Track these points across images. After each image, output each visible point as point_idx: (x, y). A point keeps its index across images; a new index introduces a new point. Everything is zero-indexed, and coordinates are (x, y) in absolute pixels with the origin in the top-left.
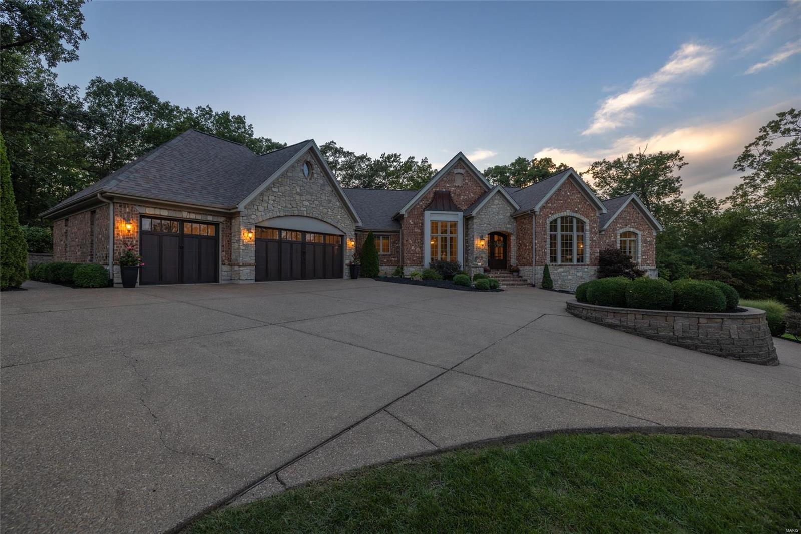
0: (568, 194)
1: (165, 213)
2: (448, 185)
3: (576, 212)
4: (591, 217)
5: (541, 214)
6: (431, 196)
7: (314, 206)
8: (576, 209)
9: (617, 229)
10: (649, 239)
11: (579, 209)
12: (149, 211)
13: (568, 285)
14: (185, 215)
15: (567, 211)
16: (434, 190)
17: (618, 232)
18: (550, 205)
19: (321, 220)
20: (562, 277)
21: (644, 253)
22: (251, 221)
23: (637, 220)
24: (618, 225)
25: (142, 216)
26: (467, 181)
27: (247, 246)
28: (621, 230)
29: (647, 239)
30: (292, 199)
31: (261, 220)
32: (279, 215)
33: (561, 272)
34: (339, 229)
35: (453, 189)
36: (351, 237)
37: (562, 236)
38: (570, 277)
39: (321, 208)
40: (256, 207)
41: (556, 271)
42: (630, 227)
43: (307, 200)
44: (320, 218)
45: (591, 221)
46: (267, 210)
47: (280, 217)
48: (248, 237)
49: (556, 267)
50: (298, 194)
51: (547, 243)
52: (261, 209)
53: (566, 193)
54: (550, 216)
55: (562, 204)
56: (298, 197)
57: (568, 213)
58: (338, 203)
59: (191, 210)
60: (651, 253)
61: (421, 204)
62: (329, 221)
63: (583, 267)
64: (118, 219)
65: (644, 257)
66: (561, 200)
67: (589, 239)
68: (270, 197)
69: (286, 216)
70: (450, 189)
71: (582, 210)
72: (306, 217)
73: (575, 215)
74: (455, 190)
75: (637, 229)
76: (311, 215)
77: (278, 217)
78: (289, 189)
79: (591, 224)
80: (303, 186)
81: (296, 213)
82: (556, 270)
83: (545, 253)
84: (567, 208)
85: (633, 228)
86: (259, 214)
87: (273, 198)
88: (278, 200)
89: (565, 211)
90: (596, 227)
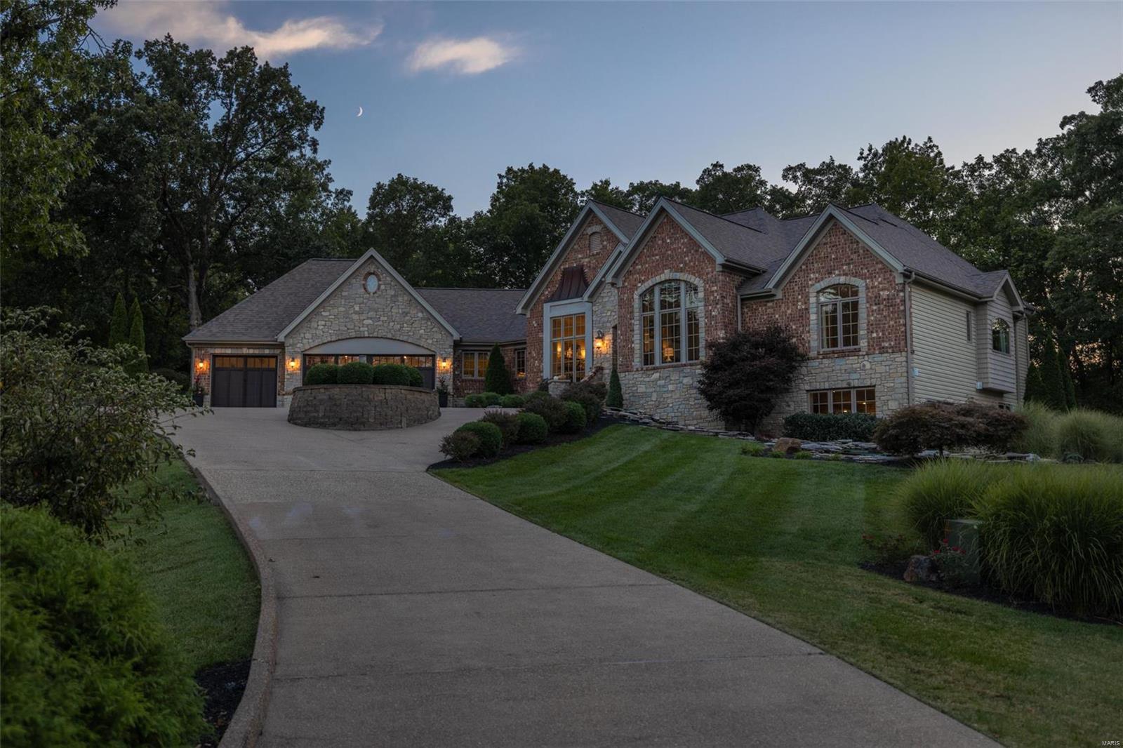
0: (668, 241)
1: (229, 351)
2: (580, 256)
3: (681, 270)
4: (707, 274)
5: (626, 284)
6: (559, 278)
7: (380, 323)
8: (682, 265)
9: (810, 283)
10: (884, 294)
11: (686, 264)
12: (218, 351)
13: (669, 401)
14: (245, 351)
15: (666, 271)
16: (562, 267)
17: (811, 290)
18: (640, 267)
19: (391, 339)
20: (658, 389)
21: (871, 327)
22: (296, 349)
23: (854, 257)
24: (812, 276)
25: (215, 356)
26: (605, 243)
27: (292, 374)
28: (818, 285)
29: (881, 293)
30: (347, 320)
31: (307, 347)
32: (329, 339)
33: (657, 380)
34: (423, 347)
35: (587, 260)
36: (445, 355)
37: (663, 316)
38: (671, 387)
39: (392, 324)
40: (302, 335)
41: (648, 379)
42: (839, 275)
43: (368, 318)
44: (389, 336)
45: (706, 282)
46: (314, 337)
47: (331, 342)
48: (293, 365)
49: (648, 373)
50: (356, 313)
51: (635, 332)
52: (308, 336)
53: (664, 240)
54: (639, 285)
55: (658, 260)
56: (355, 317)
57: (667, 275)
58: (420, 315)
59: (250, 346)
60: (892, 323)
61: (547, 293)
62: (405, 338)
63: (694, 367)
64: (197, 359)
65: (874, 335)
66: (657, 255)
67: (703, 315)
68: (320, 323)
69: (339, 340)
70: (583, 260)
71: (692, 264)
72: (369, 337)
73: (678, 276)
74: (590, 262)
75: (856, 275)
76: (375, 334)
77: (328, 342)
78: (344, 309)
79: (707, 286)
80: (363, 303)
81: (353, 334)
82: (649, 376)
83: (632, 349)
84: (665, 267)
85: (846, 275)
86: (305, 341)
87: (323, 323)
88: (329, 324)
89: (663, 272)
90: (716, 291)
